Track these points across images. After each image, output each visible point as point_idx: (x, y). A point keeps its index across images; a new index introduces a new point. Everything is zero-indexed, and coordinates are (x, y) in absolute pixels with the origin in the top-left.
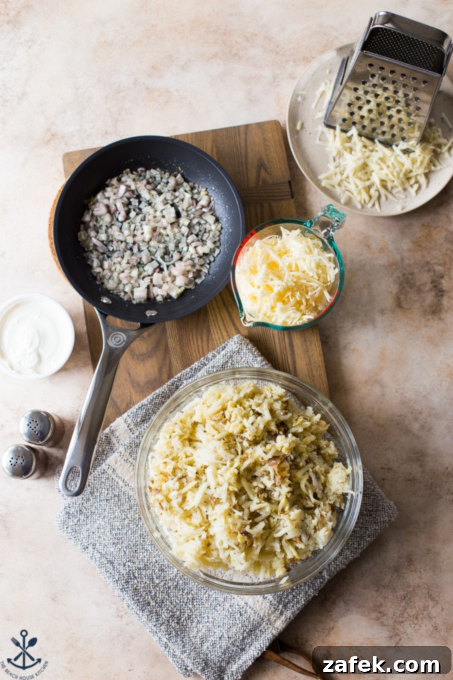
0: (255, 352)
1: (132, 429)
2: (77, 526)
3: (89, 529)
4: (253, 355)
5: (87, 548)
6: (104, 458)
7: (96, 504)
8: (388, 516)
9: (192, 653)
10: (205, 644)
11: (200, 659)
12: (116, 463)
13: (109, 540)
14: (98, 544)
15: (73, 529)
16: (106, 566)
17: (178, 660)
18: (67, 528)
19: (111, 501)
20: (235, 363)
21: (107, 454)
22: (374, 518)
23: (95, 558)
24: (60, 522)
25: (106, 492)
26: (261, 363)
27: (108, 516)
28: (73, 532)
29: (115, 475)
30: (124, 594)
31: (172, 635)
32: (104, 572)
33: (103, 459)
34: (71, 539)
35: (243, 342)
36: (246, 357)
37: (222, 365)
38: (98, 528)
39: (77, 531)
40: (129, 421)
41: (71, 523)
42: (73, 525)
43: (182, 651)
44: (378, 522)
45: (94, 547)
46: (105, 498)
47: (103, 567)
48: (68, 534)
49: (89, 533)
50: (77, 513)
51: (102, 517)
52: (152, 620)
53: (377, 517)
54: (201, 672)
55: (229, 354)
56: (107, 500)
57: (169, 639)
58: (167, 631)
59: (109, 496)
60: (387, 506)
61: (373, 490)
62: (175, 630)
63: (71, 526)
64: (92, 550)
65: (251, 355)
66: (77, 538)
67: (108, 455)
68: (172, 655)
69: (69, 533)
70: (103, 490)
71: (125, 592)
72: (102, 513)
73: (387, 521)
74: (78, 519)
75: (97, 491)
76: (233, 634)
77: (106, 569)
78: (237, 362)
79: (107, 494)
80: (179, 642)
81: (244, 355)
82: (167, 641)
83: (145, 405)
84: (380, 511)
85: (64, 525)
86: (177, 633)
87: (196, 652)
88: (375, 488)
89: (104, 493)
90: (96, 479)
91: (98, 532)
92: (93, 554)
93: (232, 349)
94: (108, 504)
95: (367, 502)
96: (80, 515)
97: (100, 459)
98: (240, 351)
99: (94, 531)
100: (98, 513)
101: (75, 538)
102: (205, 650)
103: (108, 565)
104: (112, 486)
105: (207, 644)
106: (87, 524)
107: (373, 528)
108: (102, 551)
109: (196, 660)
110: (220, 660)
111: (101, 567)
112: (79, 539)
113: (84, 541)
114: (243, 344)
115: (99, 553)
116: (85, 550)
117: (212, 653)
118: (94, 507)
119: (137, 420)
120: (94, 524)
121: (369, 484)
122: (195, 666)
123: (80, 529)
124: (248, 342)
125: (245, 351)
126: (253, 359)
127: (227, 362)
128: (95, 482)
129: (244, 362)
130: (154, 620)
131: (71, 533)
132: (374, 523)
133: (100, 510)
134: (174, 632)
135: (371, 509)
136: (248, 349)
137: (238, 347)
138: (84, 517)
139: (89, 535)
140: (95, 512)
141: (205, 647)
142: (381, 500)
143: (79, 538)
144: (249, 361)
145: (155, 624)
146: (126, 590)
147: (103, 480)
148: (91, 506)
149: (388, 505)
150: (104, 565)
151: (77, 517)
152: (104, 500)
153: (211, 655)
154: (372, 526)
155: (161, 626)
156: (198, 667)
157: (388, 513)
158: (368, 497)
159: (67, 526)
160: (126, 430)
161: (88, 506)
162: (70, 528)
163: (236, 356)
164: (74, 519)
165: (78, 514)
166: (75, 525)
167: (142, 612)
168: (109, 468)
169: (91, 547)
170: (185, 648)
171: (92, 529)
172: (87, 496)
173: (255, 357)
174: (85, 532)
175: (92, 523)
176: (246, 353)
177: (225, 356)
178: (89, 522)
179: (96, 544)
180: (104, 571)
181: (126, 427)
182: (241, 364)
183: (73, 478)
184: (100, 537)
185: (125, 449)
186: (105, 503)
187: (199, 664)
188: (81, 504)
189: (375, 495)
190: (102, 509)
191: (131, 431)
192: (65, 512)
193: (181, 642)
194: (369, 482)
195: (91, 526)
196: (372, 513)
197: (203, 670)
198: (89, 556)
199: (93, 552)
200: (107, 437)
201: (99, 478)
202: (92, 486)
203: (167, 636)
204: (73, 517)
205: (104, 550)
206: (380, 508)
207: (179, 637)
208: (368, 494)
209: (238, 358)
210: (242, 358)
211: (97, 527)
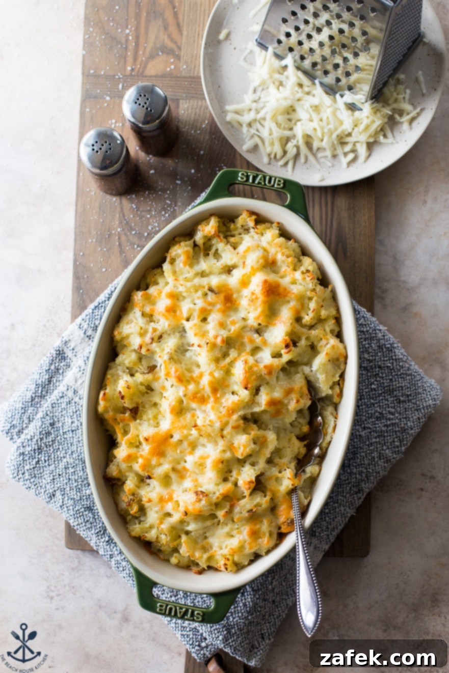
1: (90, 336)
2: (36, 469)
3: (53, 471)
5: (54, 495)
6: (61, 378)
7: (59, 438)
8: (432, 399)
12: (76, 381)
13: (82, 481)
14: (68, 489)
15: (31, 475)
16: (83, 515)
18: (23, 474)
19: (77, 431)
21: (63, 372)
22: (414, 404)
23: (67, 507)
24: (13, 468)
25: (70, 421)
27: (77, 451)
28: (32, 478)
29: (78, 398)
30: (112, 547)
31: (179, 596)
32: (82, 523)
33: (59, 381)
34: (30, 487)
38: (66, 468)
39: (37, 475)
40: (85, 326)
41: (27, 467)
42: (31, 469)
44: (420, 409)
45: (63, 493)
46: (70, 429)
47: (80, 516)
48: (25, 482)
49: (53, 476)
50: (35, 453)
51: (70, 453)
53: (418, 403)
54: (224, 643)
56: (73, 431)
59: (74, 425)
60: (428, 387)
61: (409, 369)
63: (28, 470)
64: (60, 497)
66: (38, 485)
67: (64, 374)
69: (27, 480)
70: (66, 418)
72: (68, 449)
73: (432, 406)
74: (37, 460)
75: (59, 421)
76: (259, 584)
77: (84, 519)
79: (72, 423)
83: (102, 303)
84: (421, 394)
85: (18, 471)
88: (411, 365)
89: (68, 422)
90: (54, 405)
91: (66, 473)
92: (63, 502)
94: (74, 435)
95: (403, 384)
96: (38, 455)
97: (55, 381)
99: (61, 473)
100: (63, 448)
101: (35, 485)
103: (87, 512)
104: (76, 412)
106: (49, 465)
107: (415, 417)
108: (75, 497)
110: (247, 622)
112: (41, 487)
113: (48, 487)
115: (72, 499)
116: (51, 499)
118: (56, 442)
119: (95, 324)
120: (58, 463)
121: (403, 361)
122: (214, 636)
123: (41, 473)
128: (54, 409)
131: (30, 480)
132: (415, 410)
133: (66, 445)
135: (409, 393)
138: (45, 457)
139: (54, 479)
140: (59, 449)
142: (419, 380)
143: (41, 484)
147: (64, 406)
148: (52, 441)
149: (428, 385)
150: (81, 514)
151: (35, 458)
152: (69, 431)
153: (234, 618)
154: (413, 415)
156: (218, 637)
157: (430, 395)
158: (403, 378)
159: (23, 472)
160: (83, 339)
161: (49, 442)
162: (27, 474)
164: (31, 460)
165: (37, 454)
166: (34, 468)
168: (68, 389)
169: (58, 494)
171: (58, 470)
172: (46, 429)
174: (49, 475)
175: (56, 462)
178: (51, 462)
179: (64, 489)
181: (82, 335)
183: (25, 410)
184: (69, 479)
185: (85, 361)
186: (71, 435)
187: (218, 632)
188: (39, 440)
189: (411, 375)
190: (67, 444)
191: (90, 339)
192: (18, 453)
194: (401, 359)
195: (56, 467)
196: (410, 398)
197: (226, 641)
198: (58, 505)
199: (63, 499)
200: (59, 351)
202: (51, 415)
204: (29, 459)
206: (420, 390)
207: (189, 598)
208: (402, 374)
211: (63, 467)
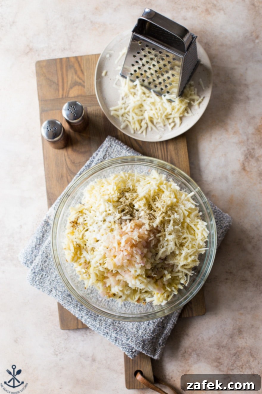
0: (120, 144)
2: (41, 279)
3: (50, 279)
4: (120, 145)
5: (51, 291)
7: (51, 263)
9: (133, 338)
10: (139, 331)
11: (139, 340)
14: (58, 287)
17: (126, 346)
18: (36, 282)
20: (111, 154)
22: (219, 225)
23: (58, 296)
24: (30, 280)
26: (126, 149)
28: (40, 283)
30: (81, 313)
31: (117, 331)
32: (66, 303)
33: (47, 236)
34: (39, 288)
35: (112, 140)
36: (116, 148)
37: (103, 157)
39: (42, 282)
41: (37, 279)
42: (39, 279)
43: (127, 339)
44: (223, 228)
45: (55, 289)
47: (65, 299)
48: (37, 286)
49: (50, 282)
50: (40, 271)
52: (103, 325)
53: (221, 225)
55: (105, 150)
57: (117, 333)
58: (114, 329)
60: (225, 217)
62: (118, 327)
64: (55, 291)
65: (119, 146)
66: (43, 287)
68: (121, 345)
69: (38, 285)
71: (82, 312)
73: (228, 225)
74: (41, 275)
77: (67, 301)
78: (112, 153)
80: (123, 334)
81: (114, 147)
82: (116, 335)
84: (222, 221)
85: (33, 281)
86: (120, 329)
87: (136, 337)
88: (216, 207)
91: (56, 280)
92: (56, 294)
93: (106, 145)
98: (111, 146)
99: (53, 280)
100: (53, 268)
101: (42, 287)
102: (140, 334)
103: (68, 297)
105: (141, 331)
106: (47, 277)
108: (62, 290)
109: (137, 342)
110: (152, 338)
111: (64, 300)
112: (45, 287)
113: (48, 287)
114: (112, 141)
115: (60, 292)
116: (50, 293)
117: (145, 335)
118: (50, 265)
120: (52, 275)
123: (44, 281)
124: (115, 139)
125: (114, 145)
126: (121, 148)
127: (106, 155)
129: (116, 151)
130: (104, 324)
132: (220, 229)
134: (118, 329)
136: (116, 143)
137: (110, 143)
138: (45, 273)
139: (51, 283)
140: (51, 268)
141: (140, 333)
142: (221, 214)
143: (45, 286)
144: (119, 150)
145: (105, 326)
146: (82, 310)
151: (40, 274)
153: (145, 337)
154: (220, 231)
155: (109, 327)
159: (35, 281)
161: (46, 265)
163: (110, 149)
165: (41, 272)
166: (40, 279)
167: (95, 322)
169: (53, 290)
170: (128, 336)
171: (52, 279)
172: (44, 259)
173: (122, 146)
174: (48, 281)
175: (51, 275)
176: (115, 145)
177: (103, 151)
179: (56, 287)
180: (66, 301)
182: (115, 153)
184: (58, 282)
187: (139, 344)
188: (41, 265)
189: (216, 212)
193: (124, 333)
195: (51, 277)
197: (143, 348)
198: (54, 295)
199: (56, 292)
201: (49, 246)
203: (115, 332)
204: (38, 275)
205: (62, 289)
206: (222, 219)
207: (122, 331)
209: (111, 150)
210: (114, 150)
211: (54, 276)
